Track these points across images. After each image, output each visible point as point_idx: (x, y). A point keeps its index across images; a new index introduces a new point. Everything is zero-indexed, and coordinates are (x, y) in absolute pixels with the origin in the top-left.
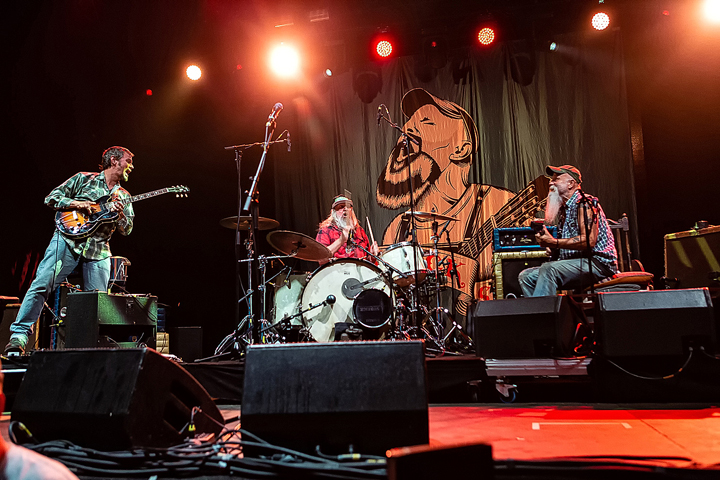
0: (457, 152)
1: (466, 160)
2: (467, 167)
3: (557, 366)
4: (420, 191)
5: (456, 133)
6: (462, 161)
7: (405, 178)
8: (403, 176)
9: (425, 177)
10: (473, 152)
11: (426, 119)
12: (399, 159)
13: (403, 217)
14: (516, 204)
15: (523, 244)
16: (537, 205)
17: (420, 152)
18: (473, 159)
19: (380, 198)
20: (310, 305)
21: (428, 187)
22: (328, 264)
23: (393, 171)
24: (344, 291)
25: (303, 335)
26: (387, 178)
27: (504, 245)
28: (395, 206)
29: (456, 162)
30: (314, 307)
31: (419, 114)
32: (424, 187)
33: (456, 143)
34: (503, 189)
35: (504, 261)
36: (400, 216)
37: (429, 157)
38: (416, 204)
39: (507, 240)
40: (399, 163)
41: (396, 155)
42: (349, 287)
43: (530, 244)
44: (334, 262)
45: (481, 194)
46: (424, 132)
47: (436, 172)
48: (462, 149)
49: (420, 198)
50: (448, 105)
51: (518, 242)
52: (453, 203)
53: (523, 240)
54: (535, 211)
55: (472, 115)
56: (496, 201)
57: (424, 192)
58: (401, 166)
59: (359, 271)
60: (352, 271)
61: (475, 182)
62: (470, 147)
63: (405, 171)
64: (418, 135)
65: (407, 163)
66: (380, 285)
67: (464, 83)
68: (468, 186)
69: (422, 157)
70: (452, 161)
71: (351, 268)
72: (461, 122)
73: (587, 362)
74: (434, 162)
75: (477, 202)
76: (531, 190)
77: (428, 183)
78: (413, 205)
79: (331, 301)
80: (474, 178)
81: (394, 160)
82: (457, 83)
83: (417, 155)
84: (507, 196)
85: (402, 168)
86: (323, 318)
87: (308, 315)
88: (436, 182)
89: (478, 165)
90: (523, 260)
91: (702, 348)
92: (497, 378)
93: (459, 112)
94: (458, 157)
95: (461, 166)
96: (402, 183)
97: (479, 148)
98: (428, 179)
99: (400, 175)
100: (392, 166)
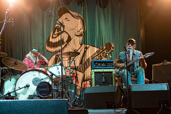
0: (78, 32)
1: (81, 35)
2: (81, 38)
3: (115, 112)
4: (63, 46)
5: (78, 24)
6: (80, 35)
7: (58, 41)
11: (66, 19)
12: (56, 33)
13: (56, 56)
14: (99, 53)
15: (102, 66)
16: (107, 53)
17: (64, 31)
18: (84, 35)
19: (48, 48)
20: (19, 87)
22: (27, 72)
23: (53, 38)
24: (33, 83)
27: (95, 67)
28: (53, 51)
29: (77, 36)
30: (21, 89)
31: (64, 16)
32: (65, 44)
34: (94, 47)
35: (95, 73)
36: (55, 56)
37: (67, 33)
39: (96, 65)
40: (55, 35)
41: (54, 32)
42: (35, 81)
43: (105, 66)
44: (29, 71)
45: (86, 48)
46: (65, 23)
47: (69, 39)
48: (80, 31)
50: (75, 14)
51: (101, 66)
52: (76, 51)
53: (102, 65)
54: (106, 55)
55: (84, 18)
56: (92, 51)
57: (65, 47)
58: (56, 36)
60: (37, 75)
61: (84, 44)
62: (83, 30)
63: (57, 38)
65: (58, 35)
66: (48, 80)
67: (81, 6)
68: (81, 45)
69: (64, 33)
70: (76, 35)
71: (36, 73)
72: (80, 21)
73: (126, 110)
74: (69, 35)
75: (85, 51)
76: (105, 48)
77: (66, 43)
78: (60, 51)
79: (28, 86)
80: (84, 42)
81: (54, 33)
82: (79, 5)
84: (96, 49)
85: (56, 37)
86: (24, 93)
87: (18, 92)
88: (69, 43)
89: (85, 37)
90: (102, 72)
91: (165, 105)
93: (79, 17)
94: (78, 34)
95: (79, 37)
96: (56, 42)
97: (86, 31)
98: (66, 42)
99: (55, 39)
100: (52, 36)
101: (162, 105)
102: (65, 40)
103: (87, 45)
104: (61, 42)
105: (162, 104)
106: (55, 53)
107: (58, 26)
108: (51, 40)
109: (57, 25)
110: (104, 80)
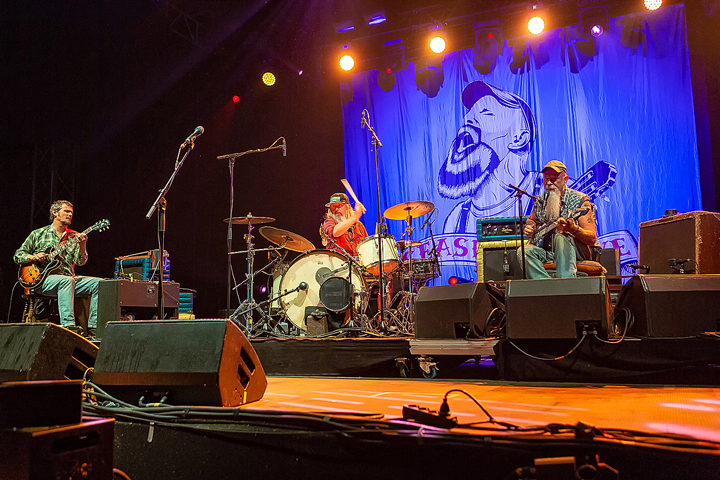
0: (516, 141)
1: (524, 149)
3: (469, 346)
4: (479, 181)
5: (514, 122)
6: (520, 150)
7: (465, 169)
8: (463, 167)
9: (484, 166)
10: (531, 141)
11: (485, 110)
12: (460, 150)
13: (463, 206)
15: (504, 233)
17: (480, 142)
18: (531, 148)
19: (443, 189)
20: (286, 290)
21: (488, 176)
22: (304, 255)
23: (454, 162)
24: (317, 279)
26: (448, 169)
27: (486, 235)
28: (455, 195)
29: (515, 151)
30: (289, 293)
32: (484, 176)
33: (514, 131)
35: (485, 250)
36: (460, 205)
37: (488, 147)
38: (475, 193)
39: (489, 230)
40: (459, 154)
42: (321, 275)
43: (510, 233)
44: (309, 253)
45: (538, 181)
46: (483, 122)
47: (495, 161)
48: (521, 138)
49: (480, 186)
50: (507, 96)
51: (500, 232)
52: (511, 191)
53: (504, 230)
57: (484, 181)
58: (461, 156)
59: (331, 261)
60: (325, 261)
61: (533, 171)
62: (528, 136)
63: (464, 162)
64: (477, 126)
65: (467, 153)
67: (522, 72)
68: (526, 174)
69: (481, 148)
70: (510, 150)
71: (324, 258)
72: (518, 112)
73: (495, 343)
74: (493, 151)
75: (535, 188)
76: (590, 177)
77: (487, 172)
78: (473, 194)
79: (303, 287)
81: (455, 151)
82: (515, 72)
83: (477, 145)
85: (462, 159)
87: (286, 299)
88: (495, 171)
89: (535, 153)
90: (503, 249)
91: (595, 332)
92: (420, 356)
93: (517, 102)
94: (516, 146)
95: (520, 155)
96: (462, 173)
97: (537, 136)
98: (487, 169)
99: (460, 165)
100: (453, 157)
101: (585, 333)
103: (539, 172)
104: (473, 172)
105: (587, 329)
106: (459, 200)
107: (465, 132)
108: (450, 168)
109: (462, 130)
110: (506, 268)
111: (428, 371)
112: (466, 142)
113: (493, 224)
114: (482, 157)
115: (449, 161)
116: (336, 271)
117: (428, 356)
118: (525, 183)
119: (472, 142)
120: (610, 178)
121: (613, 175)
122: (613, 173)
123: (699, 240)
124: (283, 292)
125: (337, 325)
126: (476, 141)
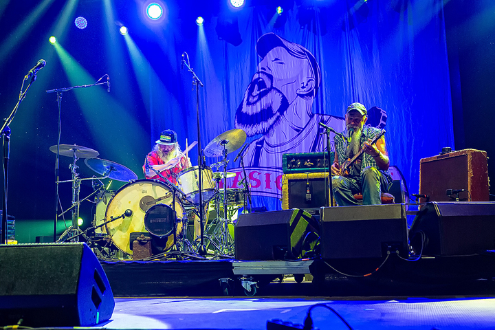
0: (303, 87)
1: (310, 94)
3: (287, 266)
4: (271, 121)
5: (302, 71)
6: (307, 95)
7: (259, 110)
8: (257, 108)
10: (316, 87)
11: (276, 59)
12: (254, 94)
13: (257, 143)
15: (306, 167)
17: (272, 87)
18: (316, 93)
19: (239, 127)
20: (112, 217)
21: (278, 117)
22: (129, 184)
23: (249, 104)
24: (142, 207)
25: (106, 242)
27: (290, 168)
28: (250, 133)
29: (302, 96)
30: (114, 220)
31: (271, 55)
32: (275, 118)
33: (302, 79)
34: (341, 119)
36: (255, 142)
37: (279, 91)
38: (268, 131)
39: (293, 163)
40: (254, 97)
41: (251, 90)
42: (145, 202)
43: (312, 166)
46: (274, 69)
47: (285, 105)
48: (307, 85)
49: (271, 127)
50: (295, 47)
51: (303, 166)
52: (299, 131)
53: (306, 163)
55: (315, 56)
57: (275, 122)
58: (255, 99)
59: (154, 190)
60: (149, 190)
61: (318, 113)
62: (314, 82)
63: (258, 104)
64: (270, 73)
65: (261, 96)
67: (309, 28)
68: (312, 116)
69: (273, 92)
70: (298, 95)
71: (148, 187)
72: (306, 62)
73: (310, 263)
74: (283, 96)
75: (319, 130)
77: (278, 114)
78: (266, 133)
79: (128, 214)
81: (250, 94)
83: (270, 90)
85: (256, 102)
87: (112, 225)
88: (285, 113)
90: (306, 180)
91: (398, 252)
92: (242, 276)
93: (304, 53)
94: (303, 91)
95: (307, 100)
96: (256, 114)
98: (278, 111)
99: (255, 107)
100: (248, 99)
101: (389, 252)
102: (276, 108)
103: (323, 114)
104: (266, 114)
105: (390, 249)
106: (254, 138)
107: (259, 78)
108: (245, 109)
109: (256, 76)
111: (249, 289)
112: (261, 87)
113: (297, 158)
114: (274, 100)
115: (245, 103)
116: (159, 199)
117: (248, 276)
118: (311, 124)
119: (265, 87)
120: (381, 122)
121: (384, 119)
122: (384, 117)
123: (470, 173)
124: (109, 219)
125: (161, 249)
126: (268, 85)
